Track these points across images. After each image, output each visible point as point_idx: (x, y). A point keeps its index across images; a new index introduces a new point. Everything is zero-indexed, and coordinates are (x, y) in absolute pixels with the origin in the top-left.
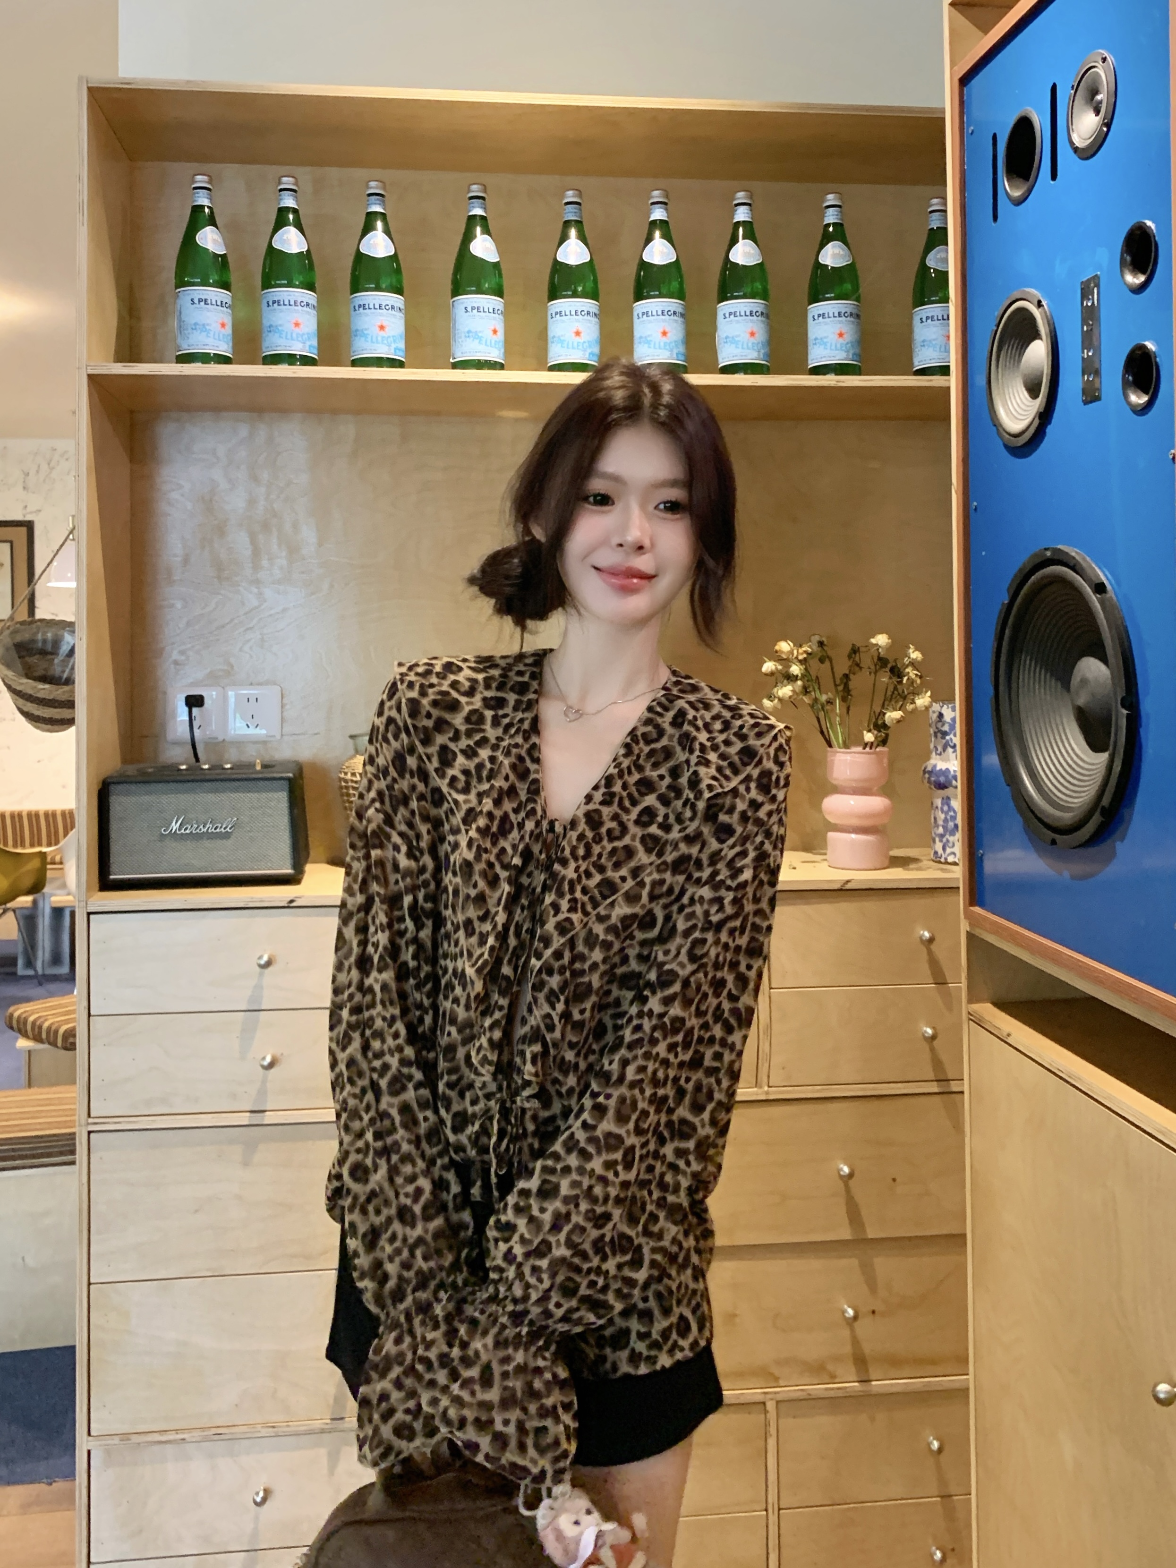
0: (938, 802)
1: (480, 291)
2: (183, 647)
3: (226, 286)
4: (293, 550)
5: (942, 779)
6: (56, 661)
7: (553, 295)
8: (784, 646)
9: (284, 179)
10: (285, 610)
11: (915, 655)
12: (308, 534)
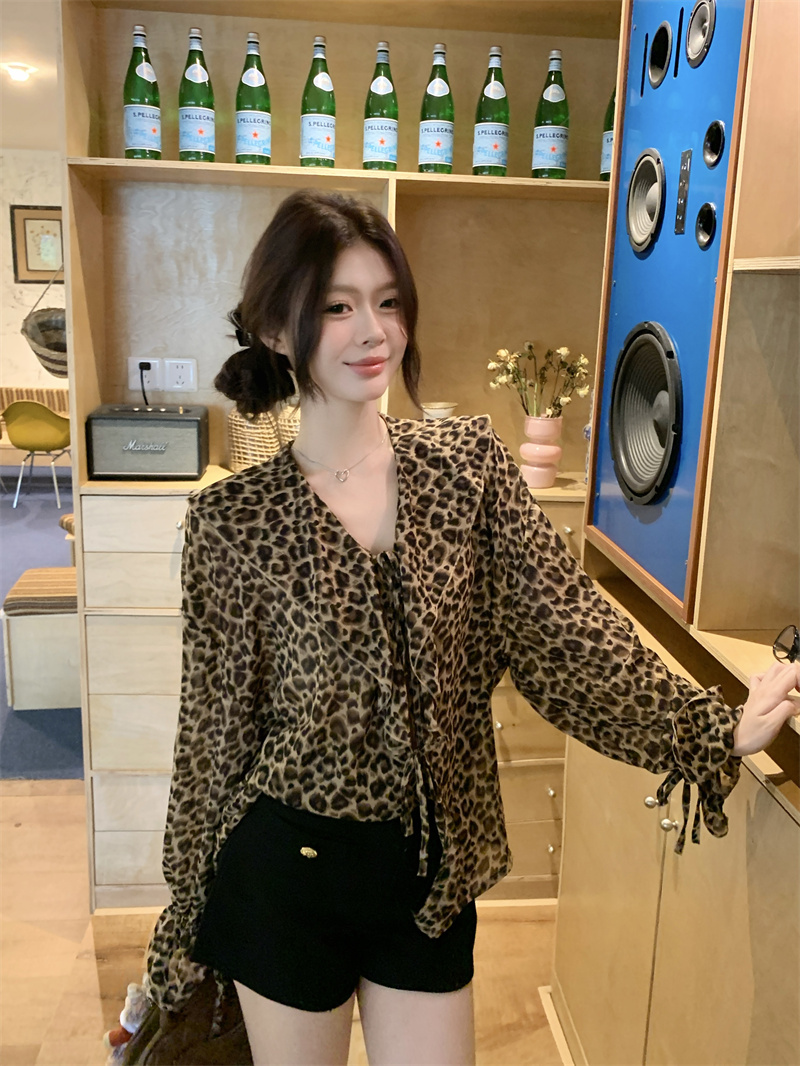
1: (319, 112)
3: (156, 104)
4: (202, 274)
7: (368, 114)
8: (503, 353)
9: (193, 30)
10: (195, 312)
11: (584, 360)
12: (213, 264)
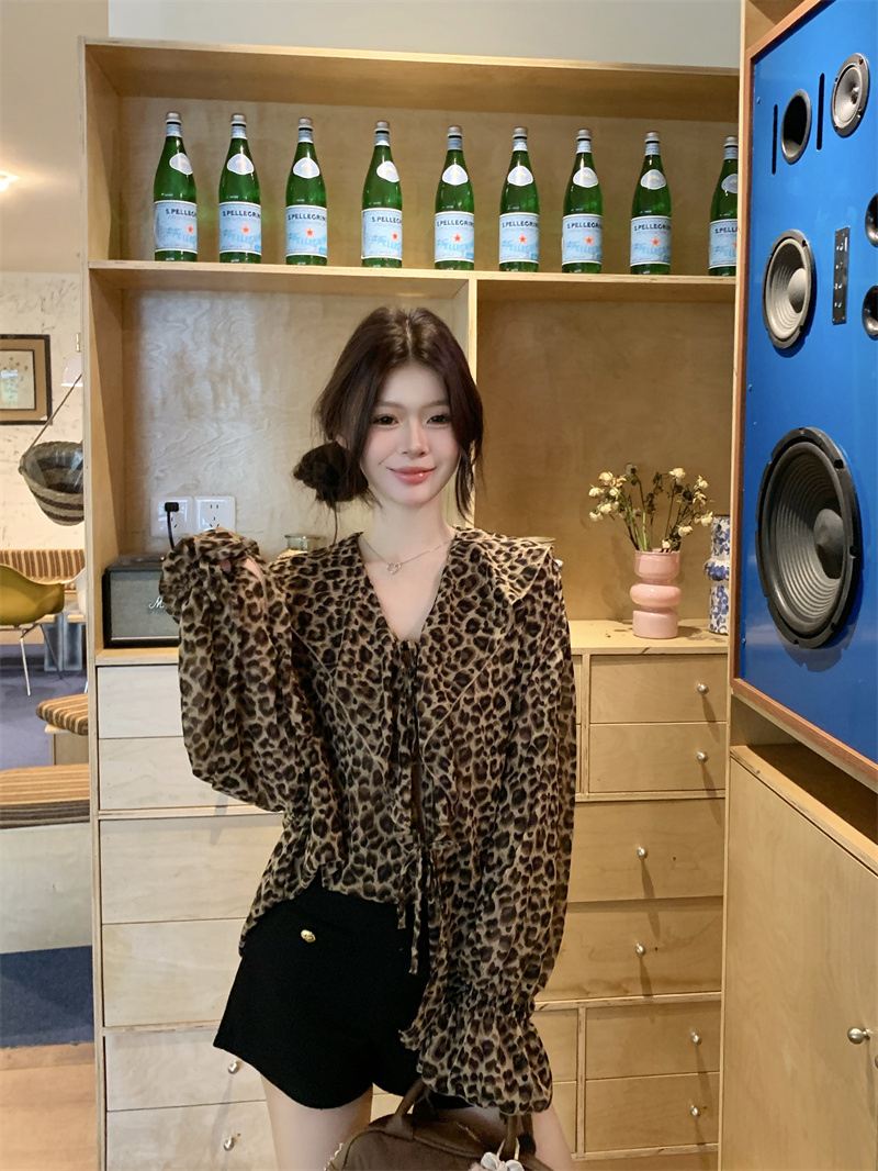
0: (715, 590)
1: (384, 205)
2: (162, 468)
3: (192, 199)
4: (243, 395)
5: (718, 574)
6: (69, 472)
7: (440, 208)
8: (606, 476)
9: (236, 117)
10: (237, 441)
11: (702, 484)
12: (255, 383)
